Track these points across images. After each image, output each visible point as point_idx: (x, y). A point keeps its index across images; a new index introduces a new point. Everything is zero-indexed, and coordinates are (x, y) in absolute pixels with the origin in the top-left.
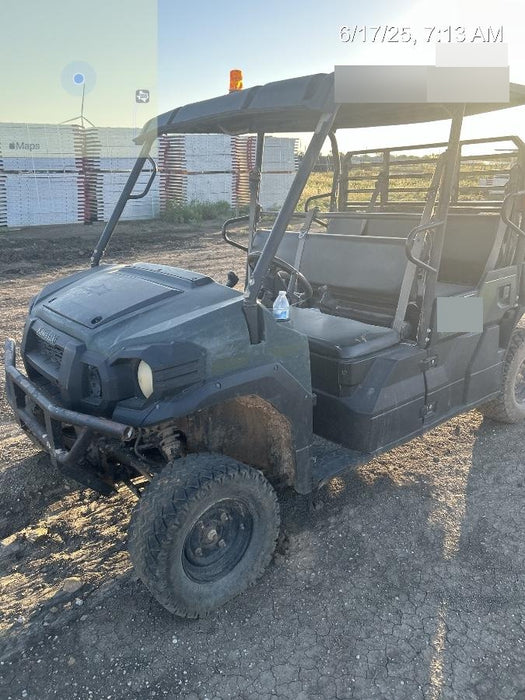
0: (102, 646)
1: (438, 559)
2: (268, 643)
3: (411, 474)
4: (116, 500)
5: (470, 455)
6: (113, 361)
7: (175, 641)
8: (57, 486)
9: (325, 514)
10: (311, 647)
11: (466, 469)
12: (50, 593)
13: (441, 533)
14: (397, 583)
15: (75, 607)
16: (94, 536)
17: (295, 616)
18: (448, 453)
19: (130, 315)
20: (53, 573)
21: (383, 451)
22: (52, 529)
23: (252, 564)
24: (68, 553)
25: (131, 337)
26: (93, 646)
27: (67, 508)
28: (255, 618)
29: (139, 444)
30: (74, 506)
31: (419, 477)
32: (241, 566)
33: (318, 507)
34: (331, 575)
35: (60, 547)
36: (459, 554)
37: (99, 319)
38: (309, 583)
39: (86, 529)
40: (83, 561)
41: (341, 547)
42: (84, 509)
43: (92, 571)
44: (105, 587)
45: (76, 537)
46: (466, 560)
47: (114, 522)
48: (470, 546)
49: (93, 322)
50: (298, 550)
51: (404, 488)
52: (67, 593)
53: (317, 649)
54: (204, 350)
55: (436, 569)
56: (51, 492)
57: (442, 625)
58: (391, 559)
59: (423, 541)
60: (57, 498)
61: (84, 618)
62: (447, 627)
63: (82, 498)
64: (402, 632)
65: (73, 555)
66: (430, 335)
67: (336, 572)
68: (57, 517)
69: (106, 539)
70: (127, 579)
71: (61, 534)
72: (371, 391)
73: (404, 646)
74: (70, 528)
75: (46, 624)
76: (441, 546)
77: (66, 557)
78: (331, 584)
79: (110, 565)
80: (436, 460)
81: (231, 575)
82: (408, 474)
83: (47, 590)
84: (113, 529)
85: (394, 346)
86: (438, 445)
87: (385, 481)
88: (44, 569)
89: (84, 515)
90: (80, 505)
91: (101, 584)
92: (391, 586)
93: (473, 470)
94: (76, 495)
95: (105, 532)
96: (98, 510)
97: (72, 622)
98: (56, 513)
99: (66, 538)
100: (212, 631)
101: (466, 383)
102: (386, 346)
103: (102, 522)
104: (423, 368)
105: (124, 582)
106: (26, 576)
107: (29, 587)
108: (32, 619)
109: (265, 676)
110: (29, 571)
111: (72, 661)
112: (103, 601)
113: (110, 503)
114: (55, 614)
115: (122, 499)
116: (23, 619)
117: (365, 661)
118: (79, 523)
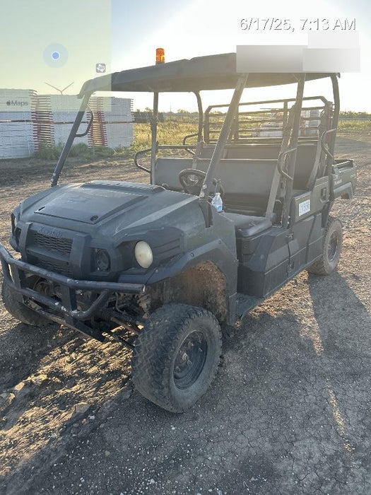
0: (124, 440)
1: (314, 356)
2: (234, 420)
3: (279, 310)
4: (89, 350)
5: (309, 296)
6: (119, 244)
7: (173, 428)
8: (41, 346)
9: (237, 340)
10: (261, 417)
11: (310, 303)
12: (67, 416)
13: (311, 342)
14: (297, 373)
15: (91, 421)
16: (83, 375)
17: (243, 401)
18: (296, 296)
19: (119, 213)
20: (64, 403)
21: (270, 295)
22: (50, 374)
23: (207, 374)
24: (69, 388)
25: (127, 227)
26: (118, 441)
27: (54, 359)
28: (219, 406)
29: (118, 305)
30: (59, 358)
31: (285, 311)
32: (202, 376)
33: (232, 336)
34: (255, 374)
35: (61, 386)
36: (325, 352)
37: (96, 217)
38: (245, 381)
39: (75, 371)
40: (82, 392)
41: (255, 358)
42: (67, 359)
43: (92, 397)
44: (106, 405)
45: (70, 377)
46: (330, 354)
47: (93, 364)
48: (329, 346)
49: (92, 219)
50: (229, 363)
51: (278, 318)
52: (80, 413)
53: (265, 418)
54: (183, 232)
55: (315, 362)
56: (38, 350)
57: (331, 392)
58: (288, 360)
59: (301, 347)
60: (44, 354)
61: (102, 426)
62: (334, 392)
63: (63, 351)
64: (310, 400)
65: (74, 389)
66: (289, 220)
67: (258, 372)
68: (49, 366)
69: (93, 376)
70: (121, 397)
71: (58, 377)
72: (262, 257)
73: (314, 407)
74: (62, 372)
75: (74, 435)
76: (313, 349)
77: (69, 391)
78: (258, 379)
79: (103, 391)
80: (291, 300)
81: (197, 382)
82: (277, 310)
83: (63, 414)
84: (95, 368)
85: (269, 228)
86: (289, 291)
87: (265, 315)
88: (55, 402)
89: (70, 362)
90: (64, 356)
91: (102, 404)
92: (294, 376)
93: (314, 304)
94: (58, 350)
95: (91, 371)
96: (78, 358)
97: (94, 430)
98: (48, 364)
99: (63, 379)
100: (195, 418)
101: (307, 249)
102: (266, 228)
103: (85, 365)
104: (287, 241)
105: (119, 399)
106: (43, 408)
107: (49, 414)
108: (62, 434)
109: (240, 438)
110: (44, 405)
111: (107, 453)
112: (111, 414)
113: (85, 352)
114: (78, 428)
115: (92, 349)
116: (55, 435)
117: (296, 419)
118: (68, 368)
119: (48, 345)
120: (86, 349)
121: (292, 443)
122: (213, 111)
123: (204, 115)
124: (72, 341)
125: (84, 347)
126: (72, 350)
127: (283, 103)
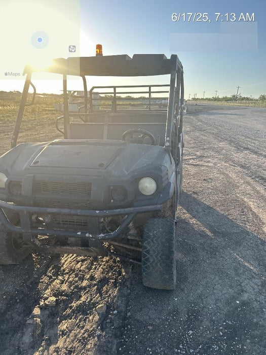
1: (212, 239)
4: (69, 271)
6: (132, 180)
7: (176, 299)
12: (94, 318)
13: (204, 232)
15: (117, 315)
16: (80, 289)
20: (85, 310)
22: (55, 296)
24: (78, 300)
26: (150, 318)
27: (48, 284)
30: (51, 282)
35: (70, 301)
36: (215, 235)
39: (72, 288)
40: (91, 299)
42: (58, 281)
43: (101, 300)
45: (72, 293)
46: (218, 236)
47: (82, 279)
52: (103, 313)
55: (215, 241)
60: (36, 283)
61: (129, 314)
62: (237, 254)
63: (50, 277)
65: (83, 299)
68: (49, 290)
69: (89, 287)
71: (62, 295)
74: (64, 291)
76: (208, 235)
77: (81, 302)
79: (106, 294)
83: (91, 318)
84: (86, 282)
88: (76, 312)
89: (62, 283)
90: (54, 280)
92: (212, 252)
94: (45, 278)
95: (84, 284)
96: (66, 278)
97: (126, 319)
98: (46, 289)
99: (67, 296)
105: (123, 295)
106: (71, 319)
107: (80, 321)
108: (102, 330)
109: (215, 291)
110: (68, 317)
111: (150, 328)
112: (127, 305)
113: (67, 273)
114: (110, 322)
115: (71, 270)
116: (98, 333)
117: (232, 272)
118: (65, 287)
119: (35, 276)
120: (66, 271)
121: (240, 285)
122: (95, 90)
123: (88, 93)
124: (50, 269)
125: (64, 270)
126: (56, 274)
127: (113, 89)
